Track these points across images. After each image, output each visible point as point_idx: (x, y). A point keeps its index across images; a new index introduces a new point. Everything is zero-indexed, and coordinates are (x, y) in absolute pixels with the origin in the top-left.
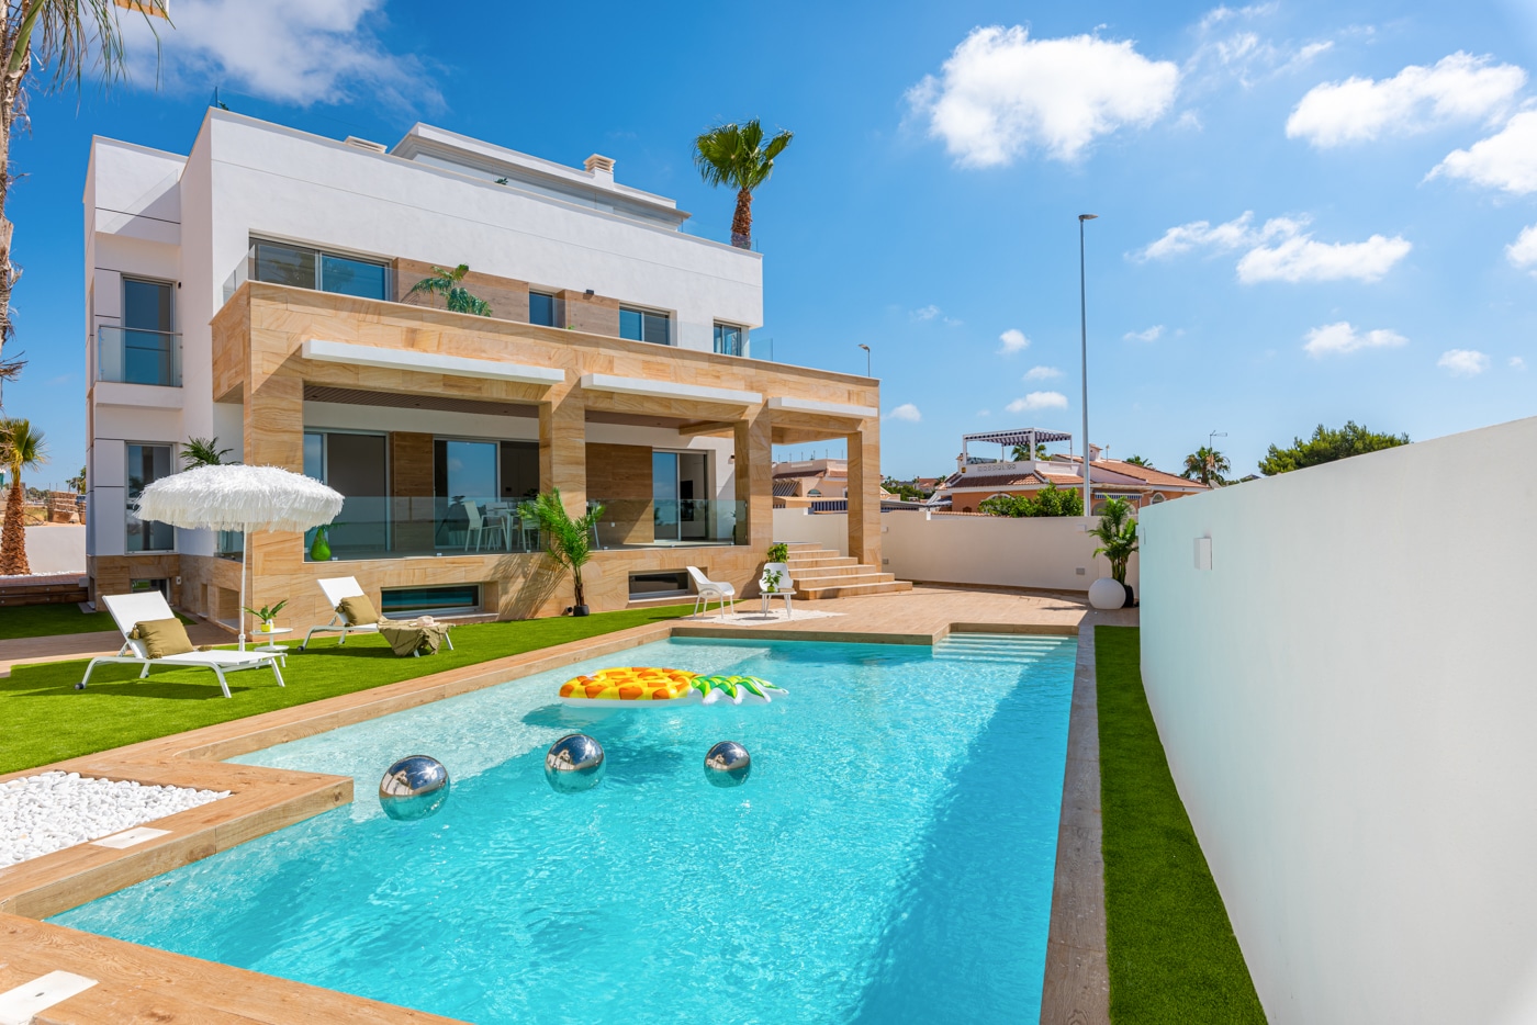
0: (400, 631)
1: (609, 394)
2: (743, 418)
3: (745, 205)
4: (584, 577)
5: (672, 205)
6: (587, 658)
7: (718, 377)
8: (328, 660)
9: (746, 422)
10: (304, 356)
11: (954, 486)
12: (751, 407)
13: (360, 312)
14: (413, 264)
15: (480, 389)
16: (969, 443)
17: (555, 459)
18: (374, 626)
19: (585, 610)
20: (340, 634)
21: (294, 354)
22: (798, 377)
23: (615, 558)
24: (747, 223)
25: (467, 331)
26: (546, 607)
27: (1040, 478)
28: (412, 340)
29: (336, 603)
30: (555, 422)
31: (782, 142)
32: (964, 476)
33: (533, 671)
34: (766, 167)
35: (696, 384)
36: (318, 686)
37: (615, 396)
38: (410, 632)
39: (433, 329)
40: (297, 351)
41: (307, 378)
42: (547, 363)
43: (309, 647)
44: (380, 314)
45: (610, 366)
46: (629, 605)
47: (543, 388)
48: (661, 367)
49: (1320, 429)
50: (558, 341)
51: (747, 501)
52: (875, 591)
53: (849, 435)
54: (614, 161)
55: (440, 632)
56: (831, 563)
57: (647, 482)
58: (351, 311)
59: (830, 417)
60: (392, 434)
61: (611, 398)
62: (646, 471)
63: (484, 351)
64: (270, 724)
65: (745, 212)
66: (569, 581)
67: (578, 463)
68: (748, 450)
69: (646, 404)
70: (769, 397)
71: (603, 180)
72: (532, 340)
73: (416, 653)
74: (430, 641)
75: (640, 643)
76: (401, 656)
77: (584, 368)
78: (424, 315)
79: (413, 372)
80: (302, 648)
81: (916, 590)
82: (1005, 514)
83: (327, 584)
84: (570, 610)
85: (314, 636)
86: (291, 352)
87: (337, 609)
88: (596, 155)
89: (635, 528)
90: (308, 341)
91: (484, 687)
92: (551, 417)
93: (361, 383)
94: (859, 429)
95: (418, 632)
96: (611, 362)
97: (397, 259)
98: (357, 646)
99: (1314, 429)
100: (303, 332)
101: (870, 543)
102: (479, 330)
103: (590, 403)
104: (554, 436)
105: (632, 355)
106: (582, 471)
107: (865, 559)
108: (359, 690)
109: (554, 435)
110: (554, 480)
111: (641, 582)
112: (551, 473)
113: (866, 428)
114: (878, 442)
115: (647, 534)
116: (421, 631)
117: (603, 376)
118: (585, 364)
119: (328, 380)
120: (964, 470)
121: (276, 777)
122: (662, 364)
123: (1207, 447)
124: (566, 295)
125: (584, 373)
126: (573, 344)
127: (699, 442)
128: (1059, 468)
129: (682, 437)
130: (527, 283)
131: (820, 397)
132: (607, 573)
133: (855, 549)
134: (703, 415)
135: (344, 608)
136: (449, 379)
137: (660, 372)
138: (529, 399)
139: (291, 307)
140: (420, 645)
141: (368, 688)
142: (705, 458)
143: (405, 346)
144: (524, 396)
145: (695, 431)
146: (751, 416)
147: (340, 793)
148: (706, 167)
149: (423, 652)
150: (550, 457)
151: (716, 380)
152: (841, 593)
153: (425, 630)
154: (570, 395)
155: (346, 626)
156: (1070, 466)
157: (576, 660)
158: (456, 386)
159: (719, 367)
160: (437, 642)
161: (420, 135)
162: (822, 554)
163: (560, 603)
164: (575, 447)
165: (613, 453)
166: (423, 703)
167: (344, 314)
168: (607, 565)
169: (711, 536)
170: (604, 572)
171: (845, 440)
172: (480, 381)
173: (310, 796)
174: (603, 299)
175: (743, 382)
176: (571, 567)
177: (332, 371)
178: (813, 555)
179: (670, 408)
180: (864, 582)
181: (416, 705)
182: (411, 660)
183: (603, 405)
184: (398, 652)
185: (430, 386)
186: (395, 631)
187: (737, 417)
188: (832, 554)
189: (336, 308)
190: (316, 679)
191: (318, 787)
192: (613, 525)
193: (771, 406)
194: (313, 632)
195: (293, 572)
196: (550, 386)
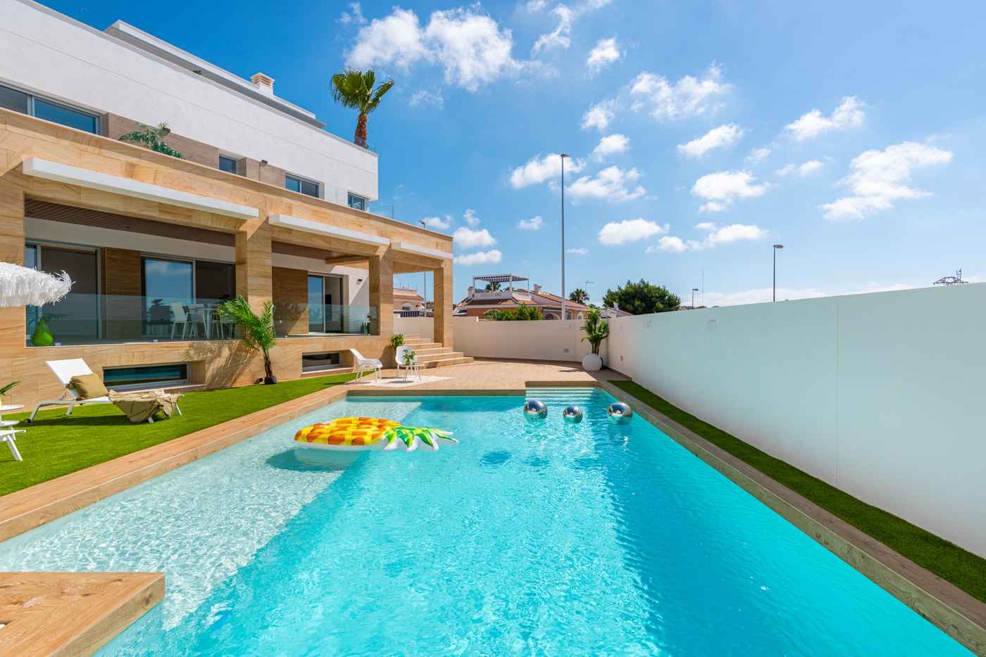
0: (134, 403)
1: (289, 231)
2: (376, 254)
3: (363, 123)
4: (271, 358)
5: (313, 117)
6: (299, 416)
7: (361, 226)
8: (61, 431)
9: (378, 256)
10: (24, 172)
11: (469, 305)
12: (381, 247)
13: (82, 143)
14: (122, 120)
15: (190, 216)
16: (477, 281)
17: (249, 272)
18: (105, 399)
19: (274, 380)
20: (71, 405)
21: (14, 169)
22: (408, 231)
23: (293, 344)
24: (365, 135)
25: (179, 172)
26: (241, 378)
27: (516, 301)
28: (131, 171)
29: (66, 381)
30: (250, 246)
31: (386, 87)
32: (473, 299)
33: (264, 429)
34: (376, 100)
35: (347, 228)
36: (63, 458)
37: (293, 232)
38: (144, 402)
39: (150, 166)
40: (17, 167)
41: (29, 192)
42: (243, 203)
43: (36, 419)
44: (101, 148)
45: (289, 211)
46: (303, 376)
47: (241, 221)
48: (324, 215)
49: (629, 283)
50: (252, 189)
51: (378, 307)
52: (455, 363)
53: (435, 270)
54: (273, 80)
55: (172, 401)
56: (427, 347)
57: (304, 294)
58: (73, 141)
59: (426, 257)
60: (103, 249)
61: (291, 233)
62: (303, 287)
63: (194, 189)
64: (22, 508)
65: (363, 128)
66: (260, 360)
67: (266, 277)
68: (379, 275)
69: (314, 240)
70: (392, 242)
71: (266, 90)
72: (232, 185)
73: (150, 420)
74: (164, 409)
75: (330, 402)
76: (136, 423)
77: (271, 210)
78: (142, 154)
79: (132, 198)
80: (29, 421)
81: (476, 362)
82: (501, 320)
83: (56, 366)
84: (261, 380)
85: (41, 409)
86: (12, 166)
87: (68, 386)
88: (261, 74)
89: (296, 324)
90: (31, 160)
91: (228, 445)
92: (246, 242)
93: (83, 201)
94: (442, 266)
95: (152, 403)
96: (290, 208)
97: (108, 114)
98: (85, 415)
99: (626, 282)
100: (24, 152)
101: (447, 334)
102: (189, 172)
103: (275, 235)
104: (248, 257)
105: (305, 205)
106: (269, 282)
107: (445, 345)
108: (111, 459)
109: (249, 255)
110: (249, 288)
111: (310, 359)
112: (246, 283)
113: (445, 265)
114: (452, 274)
115: (304, 328)
116: (155, 401)
117: (286, 216)
118: (271, 207)
119: (50, 195)
120: (473, 296)
121: (56, 586)
122: (325, 213)
123: (579, 289)
124: (247, 161)
125: (271, 214)
126: (263, 192)
127: (338, 269)
128: (523, 296)
129: (328, 266)
130: (217, 149)
131: (420, 245)
132: (287, 354)
133: (438, 338)
134: (351, 250)
135: (75, 385)
136: (163, 206)
137: (324, 219)
138: (228, 228)
139: (9, 127)
140: (153, 412)
141: (119, 456)
142: (341, 280)
143: (124, 177)
144: (225, 225)
145: (337, 262)
146: (381, 253)
147: (150, 596)
148: (337, 95)
149: (156, 419)
150: (246, 271)
151: (361, 228)
152: (439, 364)
153: (159, 400)
154: (261, 228)
155: (77, 400)
156: (528, 295)
157: (292, 418)
158: (171, 213)
159: (362, 220)
160: (170, 409)
161: (121, 29)
162: (421, 341)
163: (253, 375)
164: (264, 266)
165: (281, 274)
166: (179, 465)
167: (66, 143)
168: (288, 349)
169: (345, 330)
170: (285, 353)
171: (432, 272)
172: (190, 211)
173: (117, 611)
174: (274, 168)
175: (376, 231)
176: (261, 349)
177: (54, 188)
178: (416, 342)
179: (330, 243)
180: (448, 358)
181: (173, 468)
182: (147, 425)
183: (284, 238)
184: (133, 419)
185: (148, 211)
186: (129, 402)
187: (373, 253)
188: (427, 341)
189: (57, 136)
190: (56, 451)
191: (123, 596)
192: (281, 322)
193: (393, 248)
194: (41, 406)
195: (16, 356)
196: (245, 221)
